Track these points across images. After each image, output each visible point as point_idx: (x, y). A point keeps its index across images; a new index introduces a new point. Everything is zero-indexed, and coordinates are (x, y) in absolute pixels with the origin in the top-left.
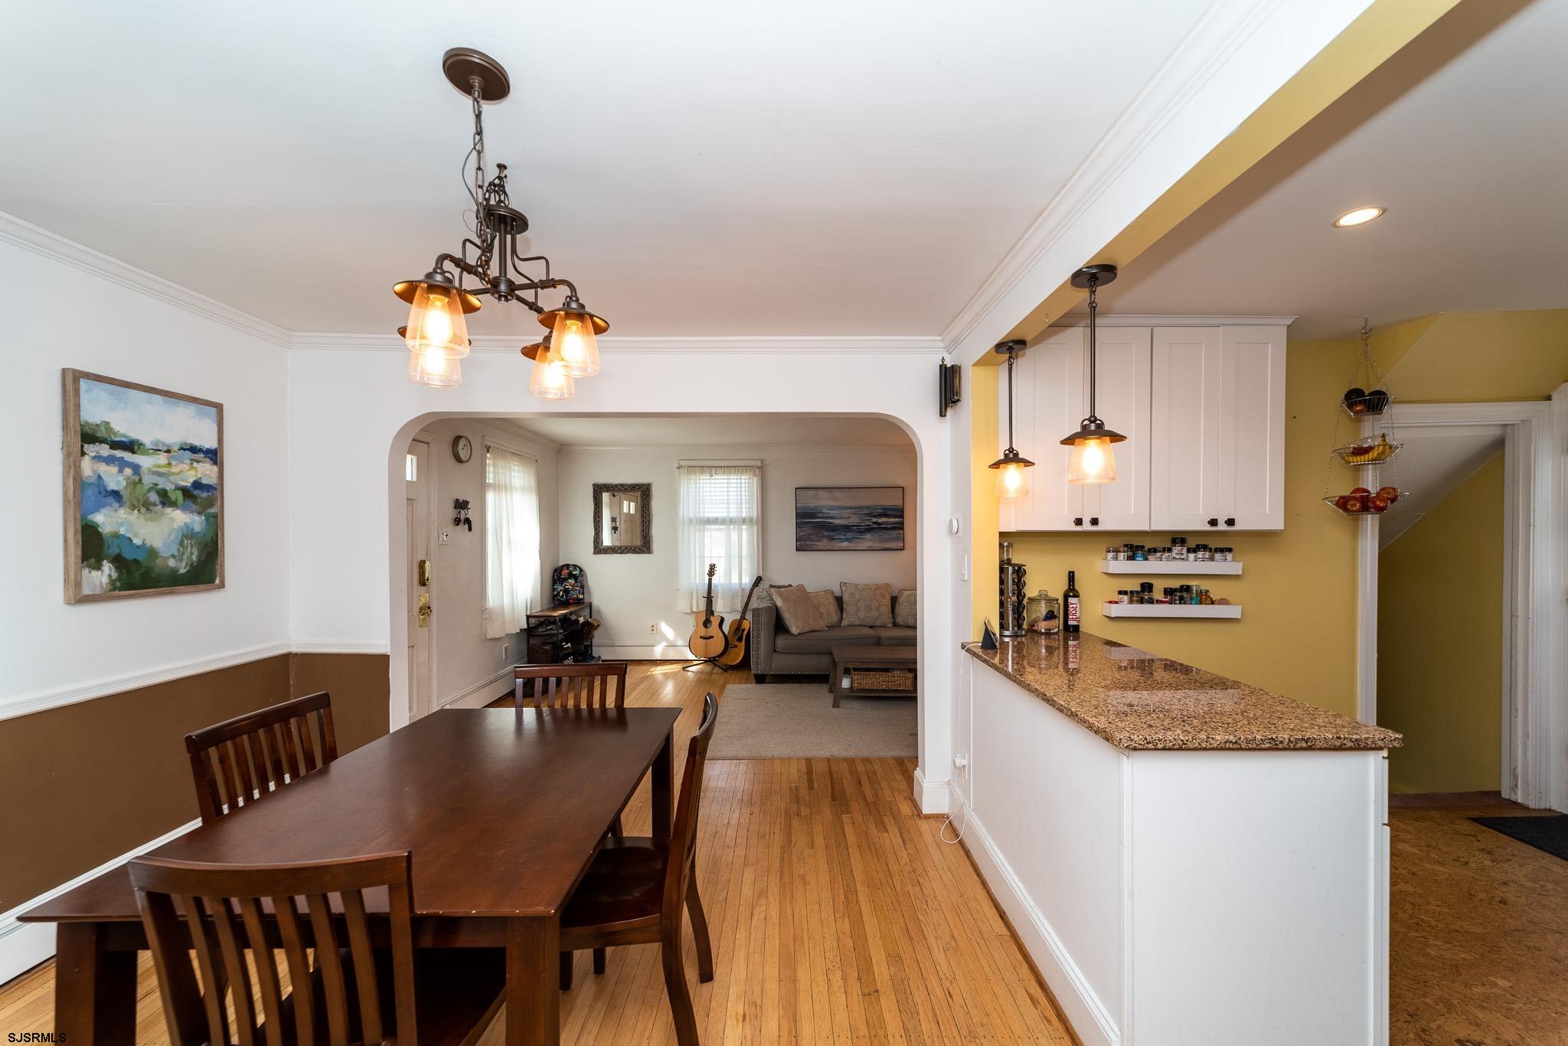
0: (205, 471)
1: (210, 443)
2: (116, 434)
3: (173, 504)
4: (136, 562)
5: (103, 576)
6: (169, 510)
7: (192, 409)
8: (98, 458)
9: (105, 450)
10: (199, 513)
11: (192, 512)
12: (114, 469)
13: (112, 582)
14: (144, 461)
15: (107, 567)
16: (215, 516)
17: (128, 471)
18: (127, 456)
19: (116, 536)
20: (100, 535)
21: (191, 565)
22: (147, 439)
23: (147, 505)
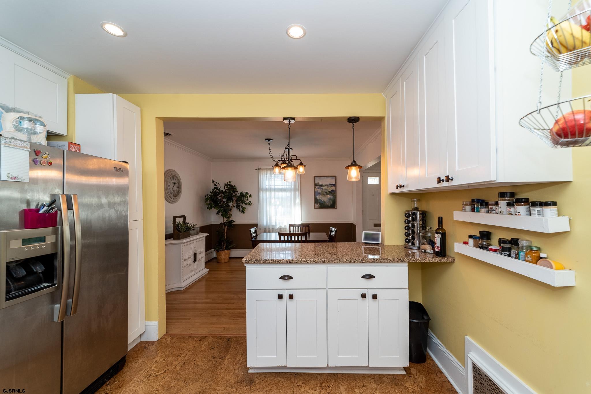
0: (333, 188)
1: (334, 183)
2: (320, 184)
3: (328, 194)
4: (322, 203)
5: (318, 205)
6: (327, 195)
7: (331, 178)
8: (317, 188)
9: (318, 187)
10: (332, 195)
11: (331, 195)
12: (319, 189)
13: (319, 206)
14: (323, 188)
15: (318, 204)
16: (335, 196)
17: (321, 189)
18: (321, 187)
19: (320, 199)
20: (317, 199)
21: (331, 205)
22: (324, 184)
23: (324, 195)
